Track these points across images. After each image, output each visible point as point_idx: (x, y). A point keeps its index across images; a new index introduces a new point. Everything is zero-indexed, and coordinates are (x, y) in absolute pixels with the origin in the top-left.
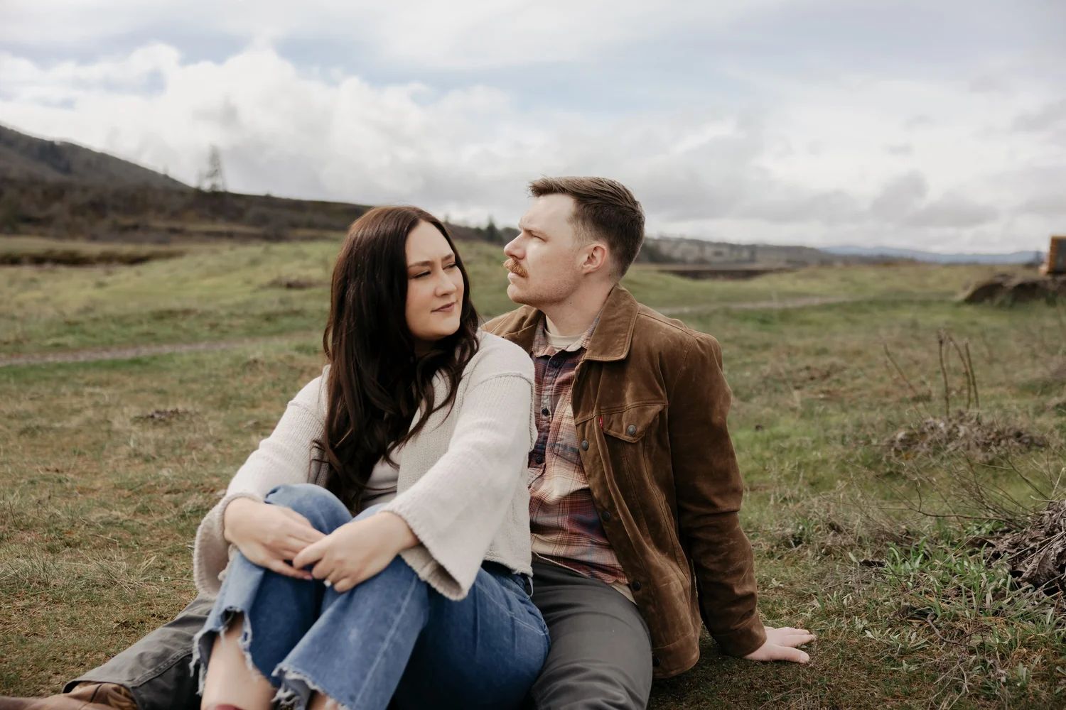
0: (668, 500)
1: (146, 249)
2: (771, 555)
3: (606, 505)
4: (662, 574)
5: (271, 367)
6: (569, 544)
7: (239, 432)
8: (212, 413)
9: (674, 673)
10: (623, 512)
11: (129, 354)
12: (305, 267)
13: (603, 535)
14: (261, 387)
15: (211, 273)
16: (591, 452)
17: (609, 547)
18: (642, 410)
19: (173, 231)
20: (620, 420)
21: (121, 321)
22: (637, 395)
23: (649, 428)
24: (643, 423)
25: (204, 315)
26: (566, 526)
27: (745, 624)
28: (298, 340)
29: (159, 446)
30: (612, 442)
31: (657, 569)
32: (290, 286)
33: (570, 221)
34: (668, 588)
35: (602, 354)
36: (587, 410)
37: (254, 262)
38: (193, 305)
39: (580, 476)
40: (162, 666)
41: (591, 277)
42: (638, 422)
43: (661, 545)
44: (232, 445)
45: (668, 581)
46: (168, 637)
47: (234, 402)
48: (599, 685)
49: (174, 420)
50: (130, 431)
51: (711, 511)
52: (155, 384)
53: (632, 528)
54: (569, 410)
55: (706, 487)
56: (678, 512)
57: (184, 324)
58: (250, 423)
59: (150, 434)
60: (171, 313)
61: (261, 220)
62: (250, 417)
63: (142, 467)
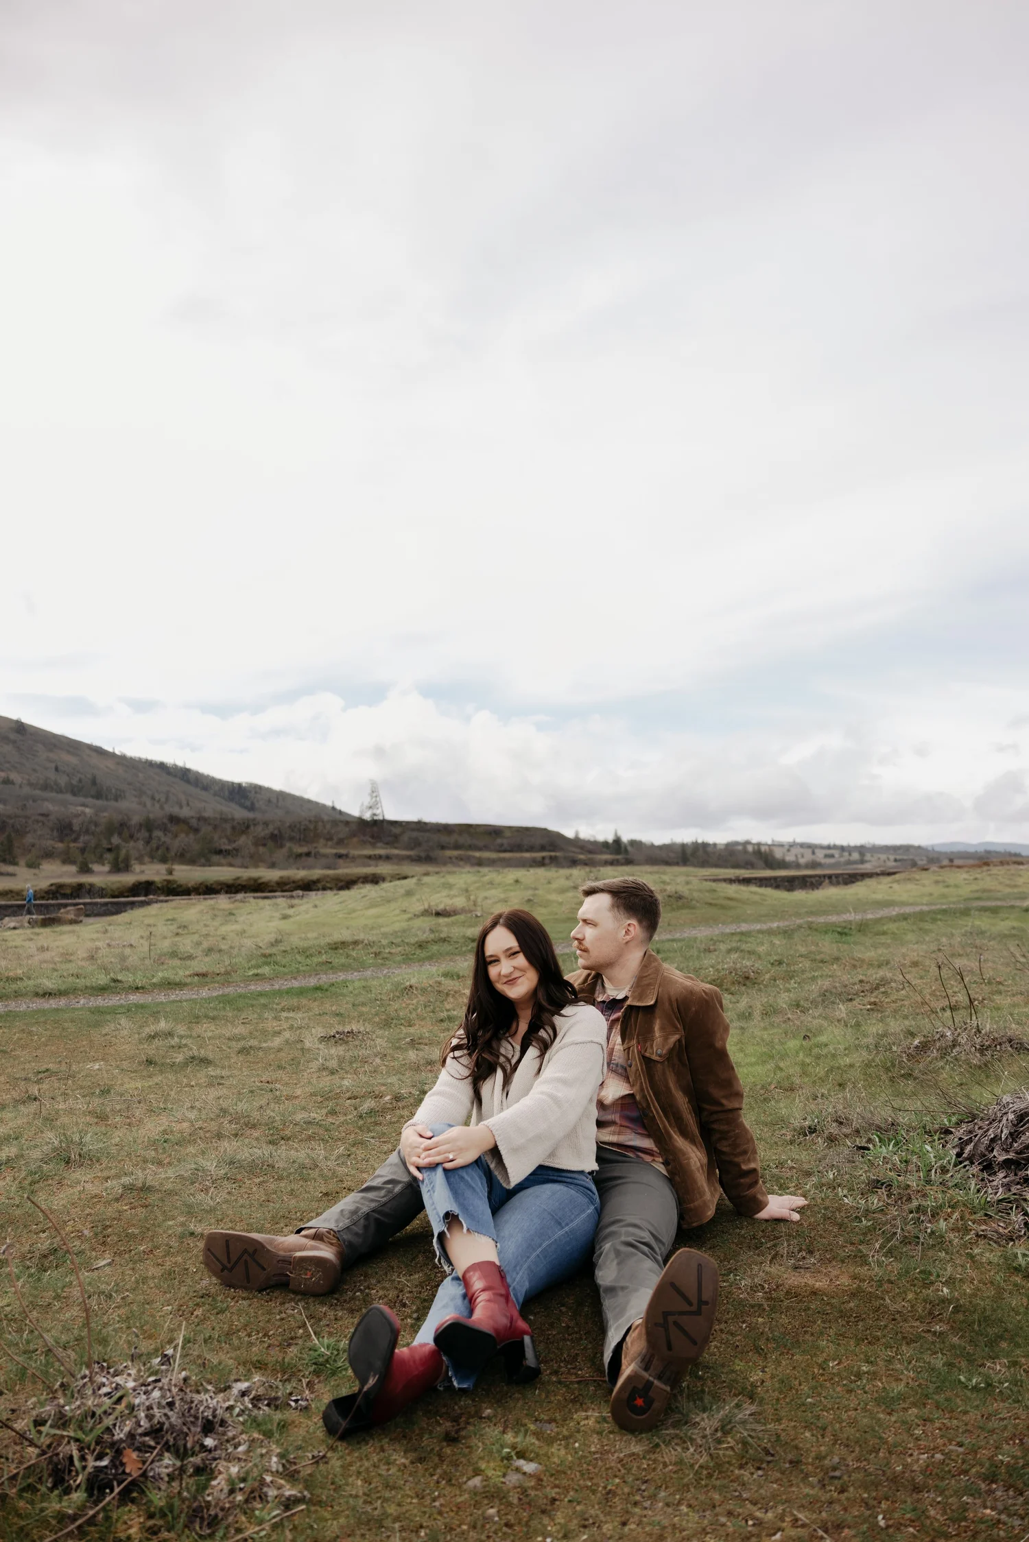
0: (689, 1102)
1: (316, 873)
2: (792, 1142)
3: (644, 1105)
4: (684, 1154)
5: (424, 990)
6: (619, 1134)
7: (399, 1048)
8: (380, 1032)
9: (695, 1225)
10: (656, 1110)
11: (313, 982)
12: (451, 897)
13: (644, 1127)
14: (415, 1010)
15: (373, 905)
16: (633, 1068)
17: (649, 1136)
18: (666, 1039)
19: (340, 856)
20: (652, 1046)
21: (304, 952)
22: (662, 1028)
23: (671, 1051)
24: (667, 1047)
25: (370, 944)
26: (618, 1120)
27: (752, 1191)
28: (445, 966)
29: (341, 1060)
30: (647, 1061)
31: (681, 1150)
32: (438, 914)
33: (610, 910)
34: (689, 1164)
35: (639, 1001)
36: (630, 1039)
37: (409, 893)
38: (361, 936)
39: (626, 1085)
40: (354, 1217)
41: (631, 944)
42: (663, 1046)
43: (684, 1133)
44: (394, 1059)
45: (689, 1159)
46: (358, 1199)
47: (394, 1021)
48: (631, 1229)
49: (350, 1039)
50: (318, 1049)
51: (719, 1109)
52: (334, 1008)
53: (662, 1122)
54: (619, 1040)
55: (716, 1093)
56: (698, 1110)
57: (354, 954)
58: (408, 1040)
59: (333, 1051)
60: (344, 944)
61: (416, 844)
62: (408, 1034)
63: (329, 1078)
